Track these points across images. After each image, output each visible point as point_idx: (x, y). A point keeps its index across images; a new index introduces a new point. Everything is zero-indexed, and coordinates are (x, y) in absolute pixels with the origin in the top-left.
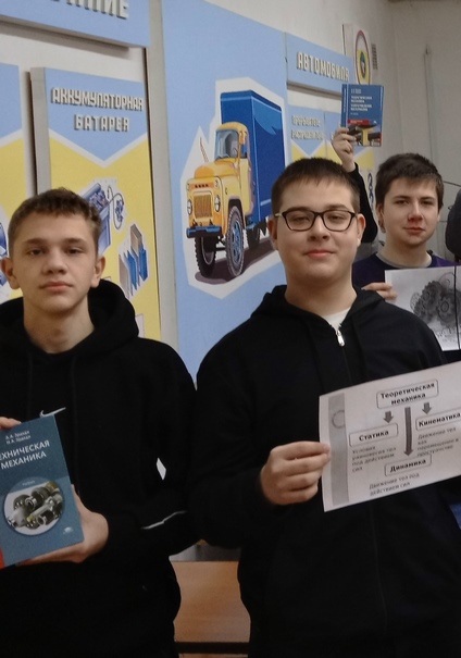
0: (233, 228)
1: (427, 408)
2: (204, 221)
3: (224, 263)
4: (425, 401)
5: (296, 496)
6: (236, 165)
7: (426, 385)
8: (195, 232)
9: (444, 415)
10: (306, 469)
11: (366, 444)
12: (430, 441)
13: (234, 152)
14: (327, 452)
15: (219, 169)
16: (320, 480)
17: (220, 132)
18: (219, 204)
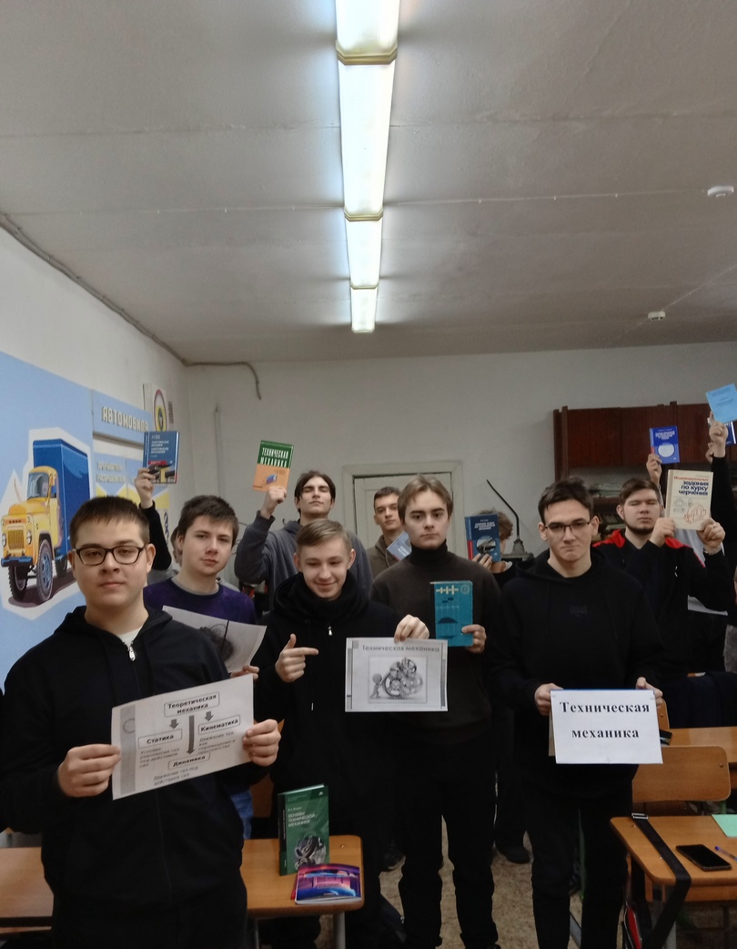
0: (43, 559)
1: (209, 716)
2: (17, 552)
3: (34, 589)
4: (207, 710)
5: (89, 791)
6: (46, 503)
7: (209, 696)
8: (10, 562)
9: (224, 722)
10: (98, 768)
11: (153, 746)
12: (210, 742)
13: (45, 493)
14: (118, 753)
15: (31, 507)
16: (111, 777)
17: (32, 475)
18: (31, 537)
